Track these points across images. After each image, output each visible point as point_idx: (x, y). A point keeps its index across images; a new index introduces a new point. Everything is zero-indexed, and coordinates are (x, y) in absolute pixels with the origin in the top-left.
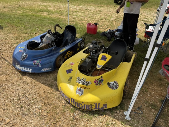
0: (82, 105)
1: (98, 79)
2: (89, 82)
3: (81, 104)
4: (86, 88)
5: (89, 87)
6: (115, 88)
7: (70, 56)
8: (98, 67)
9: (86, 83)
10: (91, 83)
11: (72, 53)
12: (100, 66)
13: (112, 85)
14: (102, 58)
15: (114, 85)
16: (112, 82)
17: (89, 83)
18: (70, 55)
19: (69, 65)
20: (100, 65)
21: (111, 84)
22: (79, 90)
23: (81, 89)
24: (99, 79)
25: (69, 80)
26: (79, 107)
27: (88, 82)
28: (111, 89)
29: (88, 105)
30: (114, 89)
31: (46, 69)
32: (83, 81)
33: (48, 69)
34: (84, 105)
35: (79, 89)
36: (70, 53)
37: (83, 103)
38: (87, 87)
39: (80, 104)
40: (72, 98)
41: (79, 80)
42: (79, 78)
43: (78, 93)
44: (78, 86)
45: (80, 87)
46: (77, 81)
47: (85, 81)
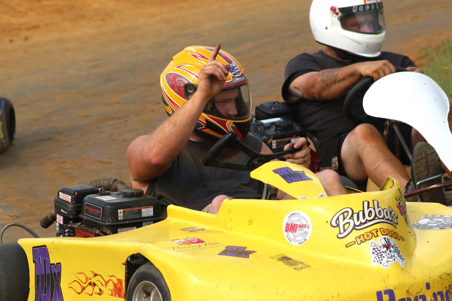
1: (400, 200)
2: (391, 213)
5: (399, 230)
10: (396, 215)
13: (435, 223)
15: (438, 221)
17: (393, 213)
19: (188, 246)
22: (385, 246)
23: (388, 239)
27: (389, 212)
29: (444, 293)
34: (434, 295)
35: (384, 242)
38: (395, 230)
40: (379, 290)
41: (355, 216)
42: (343, 213)
43: (388, 258)
44: (365, 240)
45: (379, 233)
46: (345, 231)
47: (378, 207)
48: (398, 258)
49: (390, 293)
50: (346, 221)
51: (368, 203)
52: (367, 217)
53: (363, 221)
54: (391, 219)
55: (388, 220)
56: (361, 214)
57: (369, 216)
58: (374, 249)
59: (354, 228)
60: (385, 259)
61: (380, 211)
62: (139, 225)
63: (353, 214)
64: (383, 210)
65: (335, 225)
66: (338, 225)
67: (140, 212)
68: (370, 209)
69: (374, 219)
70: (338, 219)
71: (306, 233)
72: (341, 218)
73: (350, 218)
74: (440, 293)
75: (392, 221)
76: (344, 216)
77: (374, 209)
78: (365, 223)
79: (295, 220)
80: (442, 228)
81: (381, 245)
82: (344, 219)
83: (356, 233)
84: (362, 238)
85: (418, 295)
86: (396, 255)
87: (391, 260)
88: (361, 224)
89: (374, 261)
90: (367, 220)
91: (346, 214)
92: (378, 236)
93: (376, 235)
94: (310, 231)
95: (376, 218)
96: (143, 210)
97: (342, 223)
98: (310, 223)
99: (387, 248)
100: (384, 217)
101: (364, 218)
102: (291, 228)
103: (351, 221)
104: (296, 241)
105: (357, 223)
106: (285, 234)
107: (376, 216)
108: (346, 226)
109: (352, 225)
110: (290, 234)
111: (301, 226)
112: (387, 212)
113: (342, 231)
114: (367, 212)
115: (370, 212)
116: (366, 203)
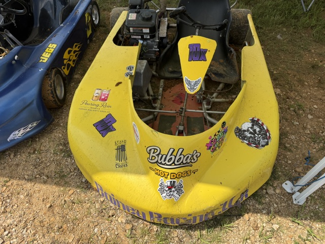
0: (188, 219)
1: (215, 135)
2: (193, 156)
3: (185, 219)
4: (187, 174)
5: (195, 166)
6: (262, 142)
7: (74, 61)
8: (191, 89)
9: (184, 162)
10: (199, 154)
11: (77, 49)
12: (196, 83)
13: (251, 133)
14: (190, 53)
15: (255, 131)
16: (247, 125)
17: (195, 157)
18: (75, 58)
19: (93, 102)
20: (193, 81)
21: (245, 131)
22: (168, 187)
23: (174, 182)
24: (219, 132)
25: (119, 158)
26: (176, 225)
27: (190, 156)
28: (253, 149)
29: (204, 215)
30: (263, 146)
31: (22, 131)
32: (173, 157)
33: (28, 130)
35: (169, 184)
36: (72, 53)
37: (190, 215)
38: (190, 168)
39: (181, 219)
41: (160, 156)
42: (155, 149)
43: (167, 195)
44: (159, 175)
45: (169, 177)
46: (152, 160)
47: (181, 155)
49: (158, 214)
50: (154, 155)
51: (174, 150)
53: (163, 163)
54: (189, 162)
56: (164, 156)
57: (169, 162)
58: (161, 184)
59: (156, 162)
60: (164, 195)
61: (180, 159)
64: (184, 157)
65: (148, 152)
66: (150, 154)
67: (142, 30)
68: (171, 157)
69: (170, 165)
70: (150, 150)
72: (153, 151)
73: (157, 155)
75: (191, 162)
76: (154, 151)
77: (175, 157)
78: (164, 164)
81: (166, 185)
82: (154, 153)
84: (158, 172)
86: (175, 194)
87: (168, 197)
89: (159, 190)
90: (165, 163)
91: (156, 151)
92: (167, 178)
95: (173, 164)
97: (152, 154)
99: (169, 189)
100: (182, 162)
101: (164, 161)
103: (156, 157)
105: (160, 162)
107: (174, 162)
108: (153, 158)
109: (156, 160)
112: (188, 157)
113: (150, 158)
114: (168, 158)
115: (171, 159)
116: (172, 150)
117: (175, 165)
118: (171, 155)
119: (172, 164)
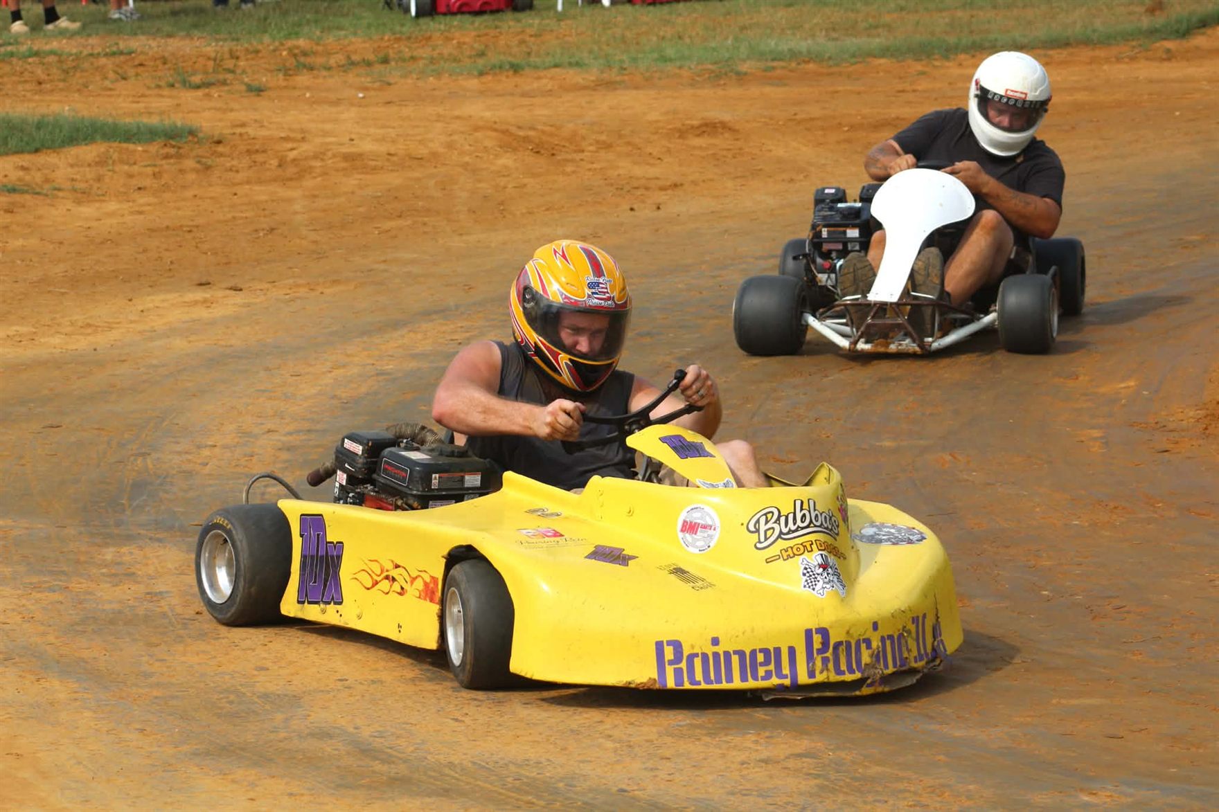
0: (875, 644)
2: (830, 519)
3: (868, 642)
6: (914, 538)
9: (826, 526)
13: (885, 535)
14: (674, 448)
15: (890, 533)
16: (870, 531)
21: (873, 535)
22: (820, 566)
23: (826, 556)
25: (688, 581)
26: (858, 675)
27: (828, 517)
28: (906, 545)
29: (896, 637)
30: (919, 540)
32: (806, 513)
34: (883, 639)
35: (820, 560)
37: (875, 626)
39: (863, 646)
40: (809, 627)
41: (783, 520)
42: (765, 514)
43: (824, 583)
44: (795, 555)
45: (814, 546)
46: (766, 539)
47: (815, 510)
48: (838, 584)
49: (824, 632)
50: (769, 525)
51: (802, 503)
52: (799, 523)
53: (793, 528)
54: (830, 527)
55: (827, 528)
56: (791, 516)
57: (802, 522)
58: (806, 569)
59: (779, 537)
60: (820, 585)
61: (817, 516)
62: (459, 498)
63: (779, 516)
64: (821, 514)
65: (753, 529)
66: (758, 531)
67: (462, 480)
68: (803, 512)
69: (808, 527)
70: (758, 521)
71: (711, 537)
72: (763, 520)
73: (775, 522)
74: (891, 637)
75: (832, 529)
76: (767, 518)
77: (809, 511)
78: (796, 530)
79: (696, 517)
80: (894, 544)
81: (816, 563)
82: (767, 522)
83: (781, 544)
84: (790, 552)
85: (861, 638)
86: (835, 580)
87: (828, 586)
88: (790, 532)
89: (805, 586)
90: (798, 527)
91: (769, 516)
92: (812, 550)
93: (809, 549)
94: (717, 535)
95: (812, 525)
96: (467, 477)
97: (763, 528)
98: (718, 523)
99: (824, 569)
100: (822, 524)
101: (795, 524)
102: (689, 527)
103: (776, 526)
104: (697, 547)
105: (785, 530)
106: (681, 535)
107: (811, 521)
108: (769, 533)
109: (777, 532)
110: (688, 536)
111: (705, 527)
112: (825, 517)
113: (762, 539)
114: (799, 516)
115: (804, 515)
116: (798, 503)
117: (815, 526)
118: (802, 509)
119: (810, 524)
